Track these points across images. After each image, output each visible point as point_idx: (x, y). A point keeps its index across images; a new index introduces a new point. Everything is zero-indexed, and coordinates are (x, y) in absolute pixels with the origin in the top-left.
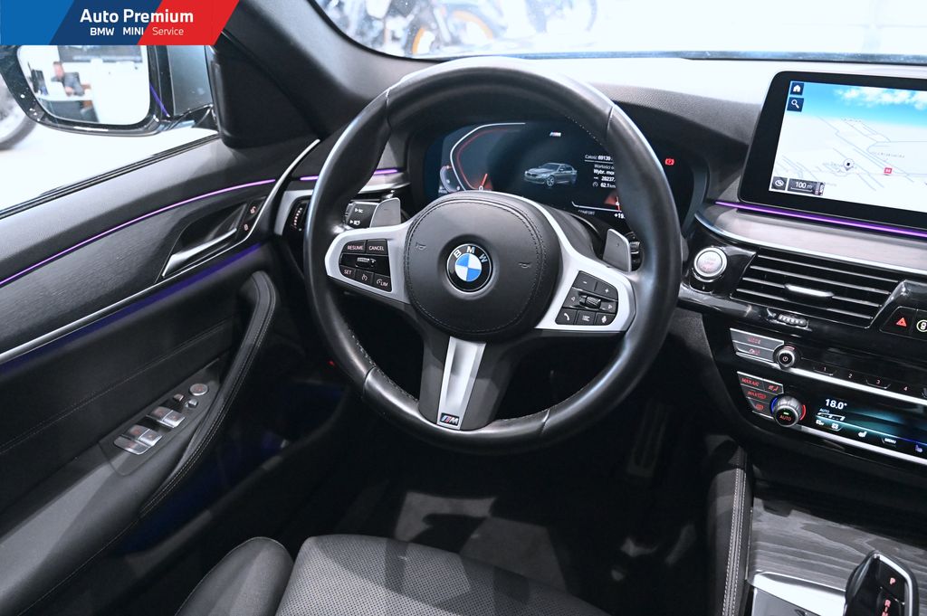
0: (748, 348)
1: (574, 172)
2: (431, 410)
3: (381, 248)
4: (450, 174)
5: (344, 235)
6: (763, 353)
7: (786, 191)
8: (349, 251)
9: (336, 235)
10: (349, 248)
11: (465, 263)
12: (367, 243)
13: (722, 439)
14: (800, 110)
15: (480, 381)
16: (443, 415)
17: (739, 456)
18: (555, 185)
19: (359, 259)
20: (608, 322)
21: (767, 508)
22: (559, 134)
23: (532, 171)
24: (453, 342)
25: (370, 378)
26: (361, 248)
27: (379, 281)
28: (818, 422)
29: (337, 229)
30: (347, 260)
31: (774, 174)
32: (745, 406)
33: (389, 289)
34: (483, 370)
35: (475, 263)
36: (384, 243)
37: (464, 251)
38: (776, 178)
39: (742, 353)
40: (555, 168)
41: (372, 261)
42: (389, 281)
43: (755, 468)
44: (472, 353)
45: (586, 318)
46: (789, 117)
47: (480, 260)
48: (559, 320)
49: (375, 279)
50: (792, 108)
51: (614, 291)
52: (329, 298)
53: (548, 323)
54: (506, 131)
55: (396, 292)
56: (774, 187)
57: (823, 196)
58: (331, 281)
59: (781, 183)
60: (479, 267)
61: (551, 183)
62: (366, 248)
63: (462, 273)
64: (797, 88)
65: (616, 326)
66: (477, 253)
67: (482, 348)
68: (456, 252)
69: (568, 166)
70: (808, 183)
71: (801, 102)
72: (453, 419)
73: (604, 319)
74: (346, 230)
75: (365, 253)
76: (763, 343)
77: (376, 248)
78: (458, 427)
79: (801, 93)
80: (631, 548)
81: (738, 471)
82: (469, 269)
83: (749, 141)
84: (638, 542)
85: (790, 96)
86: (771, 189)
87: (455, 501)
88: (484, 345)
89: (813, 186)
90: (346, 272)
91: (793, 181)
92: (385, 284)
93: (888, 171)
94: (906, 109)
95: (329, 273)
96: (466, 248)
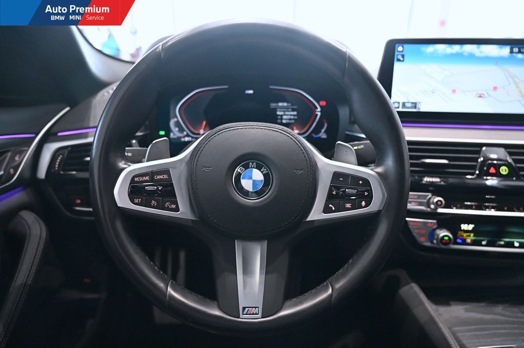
2: (232, 306)
3: (166, 177)
4: (177, 124)
5: (129, 170)
6: (419, 204)
7: (401, 110)
8: (137, 182)
9: (123, 169)
10: (136, 179)
11: (250, 177)
12: (152, 174)
14: (403, 61)
16: (244, 308)
19: (147, 188)
20: (366, 207)
24: (238, 247)
25: (170, 291)
26: (147, 178)
27: (167, 204)
28: (459, 241)
29: (122, 164)
30: (135, 191)
33: (177, 210)
35: (258, 175)
36: (167, 172)
42: (176, 203)
44: (257, 251)
45: (348, 205)
46: (397, 65)
48: (327, 210)
49: (163, 203)
50: (399, 60)
53: (316, 214)
55: (184, 211)
57: (422, 110)
58: (123, 212)
59: (396, 105)
60: (262, 179)
62: (152, 178)
63: (247, 184)
64: (400, 49)
65: (374, 207)
66: (259, 167)
70: (412, 103)
71: (403, 56)
72: (254, 310)
73: (363, 204)
74: (129, 166)
75: (153, 182)
77: (161, 177)
78: (260, 315)
79: (402, 51)
82: (254, 181)
85: (396, 53)
88: (266, 242)
89: (415, 105)
90: (136, 201)
91: (404, 104)
92: (174, 206)
93: (454, 91)
94: (459, 56)
95: (119, 206)
96: (248, 164)
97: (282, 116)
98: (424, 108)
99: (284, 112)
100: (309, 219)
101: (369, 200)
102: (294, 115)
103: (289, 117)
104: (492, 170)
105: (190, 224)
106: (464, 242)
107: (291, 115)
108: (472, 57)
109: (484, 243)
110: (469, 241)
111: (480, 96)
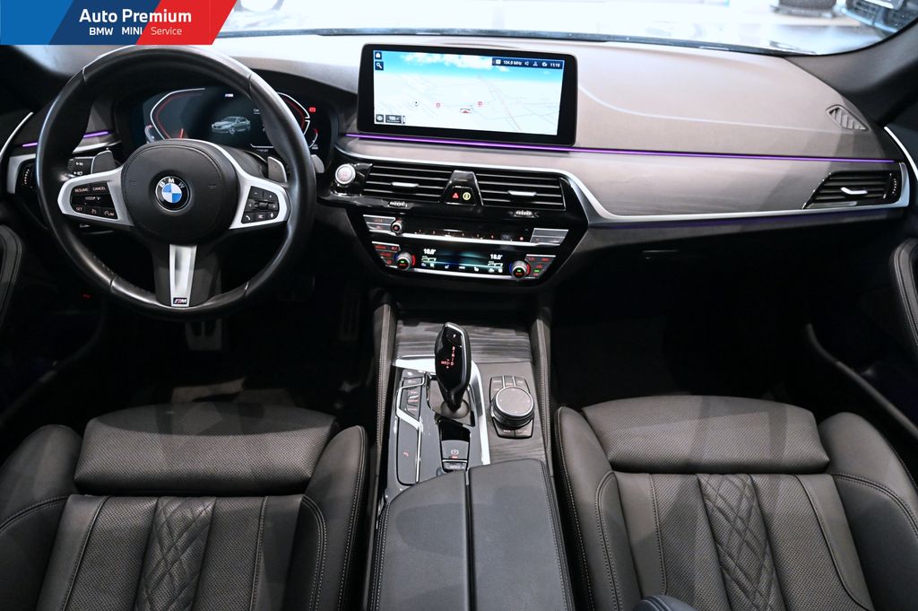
0: (375, 226)
1: (248, 122)
2: (165, 297)
3: (103, 188)
4: (153, 131)
5: (70, 182)
6: (385, 228)
7: (385, 123)
8: (77, 193)
9: (64, 182)
10: (76, 191)
11: (169, 190)
12: (91, 186)
13: (376, 290)
14: (382, 69)
15: (198, 271)
16: (175, 299)
17: (385, 298)
18: (236, 133)
19: (87, 198)
20: (274, 217)
21: (405, 324)
22: (231, 95)
23: (217, 124)
24: (173, 249)
25: (114, 284)
26: (86, 190)
27: (106, 212)
28: (423, 265)
29: (63, 178)
30: (77, 199)
31: (376, 113)
32: (381, 263)
33: (115, 217)
34: (199, 263)
35: (176, 189)
36: (104, 184)
38: (377, 115)
39: (373, 230)
40: (234, 120)
41: (95, 198)
42: (114, 211)
43: (398, 304)
44: (188, 254)
45: (261, 217)
46: (376, 73)
47: (180, 187)
48: (244, 221)
49: (103, 211)
50: (378, 68)
51: (275, 196)
53: (237, 224)
54: (193, 95)
55: (122, 217)
56: (377, 121)
57: (406, 125)
58: (66, 217)
59: (380, 118)
60: (180, 192)
61: (232, 132)
62: (91, 189)
63: (168, 197)
64: (378, 55)
65: (280, 218)
66: (177, 182)
67: (195, 249)
68: (161, 184)
69: (243, 118)
70: (396, 116)
71: (382, 64)
72: (183, 301)
73: (272, 215)
74: (70, 178)
75: (91, 193)
76: (384, 221)
77: (99, 189)
78: (187, 305)
79: (381, 58)
80: (347, 387)
81: (386, 306)
82: (173, 194)
83: (356, 92)
84: (351, 383)
85: (375, 60)
86: (376, 123)
87: (214, 386)
88: (196, 247)
89: (399, 118)
90: (78, 209)
91: (387, 116)
92: (112, 214)
93: (438, 105)
94: (440, 65)
95: (64, 212)
96: (167, 179)
98: (409, 122)
100: (232, 227)
101: (276, 212)
104: (456, 196)
105: (128, 230)
106: (428, 267)
108: (453, 67)
109: (446, 267)
110: (432, 265)
111: (465, 112)
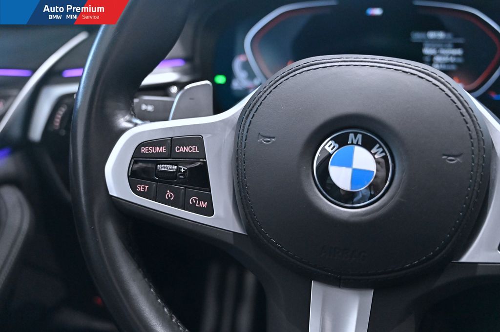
3: (195, 149)
4: (246, 66)
5: (133, 132)
8: (145, 155)
9: (124, 130)
10: (144, 150)
11: (347, 162)
12: (172, 142)
19: (161, 167)
22: (379, 11)
24: (317, 291)
26: (162, 149)
27: (193, 199)
33: (209, 211)
36: (198, 141)
37: (342, 142)
42: (209, 200)
47: (373, 155)
49: (186, 197)
52: (111, 230)
58: (116, 204)
60: (372, 168)
62: (171, 149)
66: (368, 145)
67: (369, 296)
68: (328, 146)
74: (136, 125)
75: (171, 157)
77: (187, 149)
82: (355, 171)
88: (372, 292)
90: (140, 188)
92: (203, 205)
95: (113, 192)
96: (347, 136)
97: (432, 57)
99: (438, 49)
100: (465, 259)
102: (457, 56)
103: (446, 59)
105: (230, 240)
107: (450, 56)
